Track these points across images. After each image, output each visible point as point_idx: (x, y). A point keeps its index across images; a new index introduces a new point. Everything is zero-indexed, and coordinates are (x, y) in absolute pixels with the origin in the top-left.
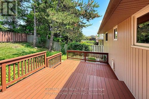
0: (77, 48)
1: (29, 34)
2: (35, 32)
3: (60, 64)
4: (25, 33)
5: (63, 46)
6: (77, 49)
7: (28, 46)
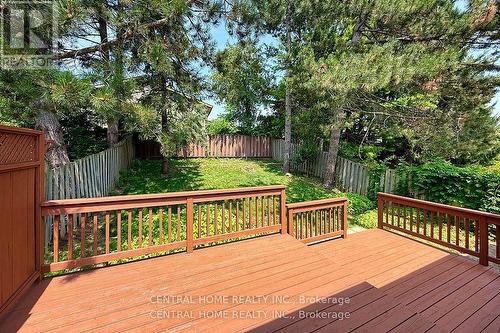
0: (445, 190)
1: (277, 138)
2: (288, 130)
3: (342, 236)
4: (268, 135)
5: (376, 176)
6: (449, 195)
7: (272, 169)
